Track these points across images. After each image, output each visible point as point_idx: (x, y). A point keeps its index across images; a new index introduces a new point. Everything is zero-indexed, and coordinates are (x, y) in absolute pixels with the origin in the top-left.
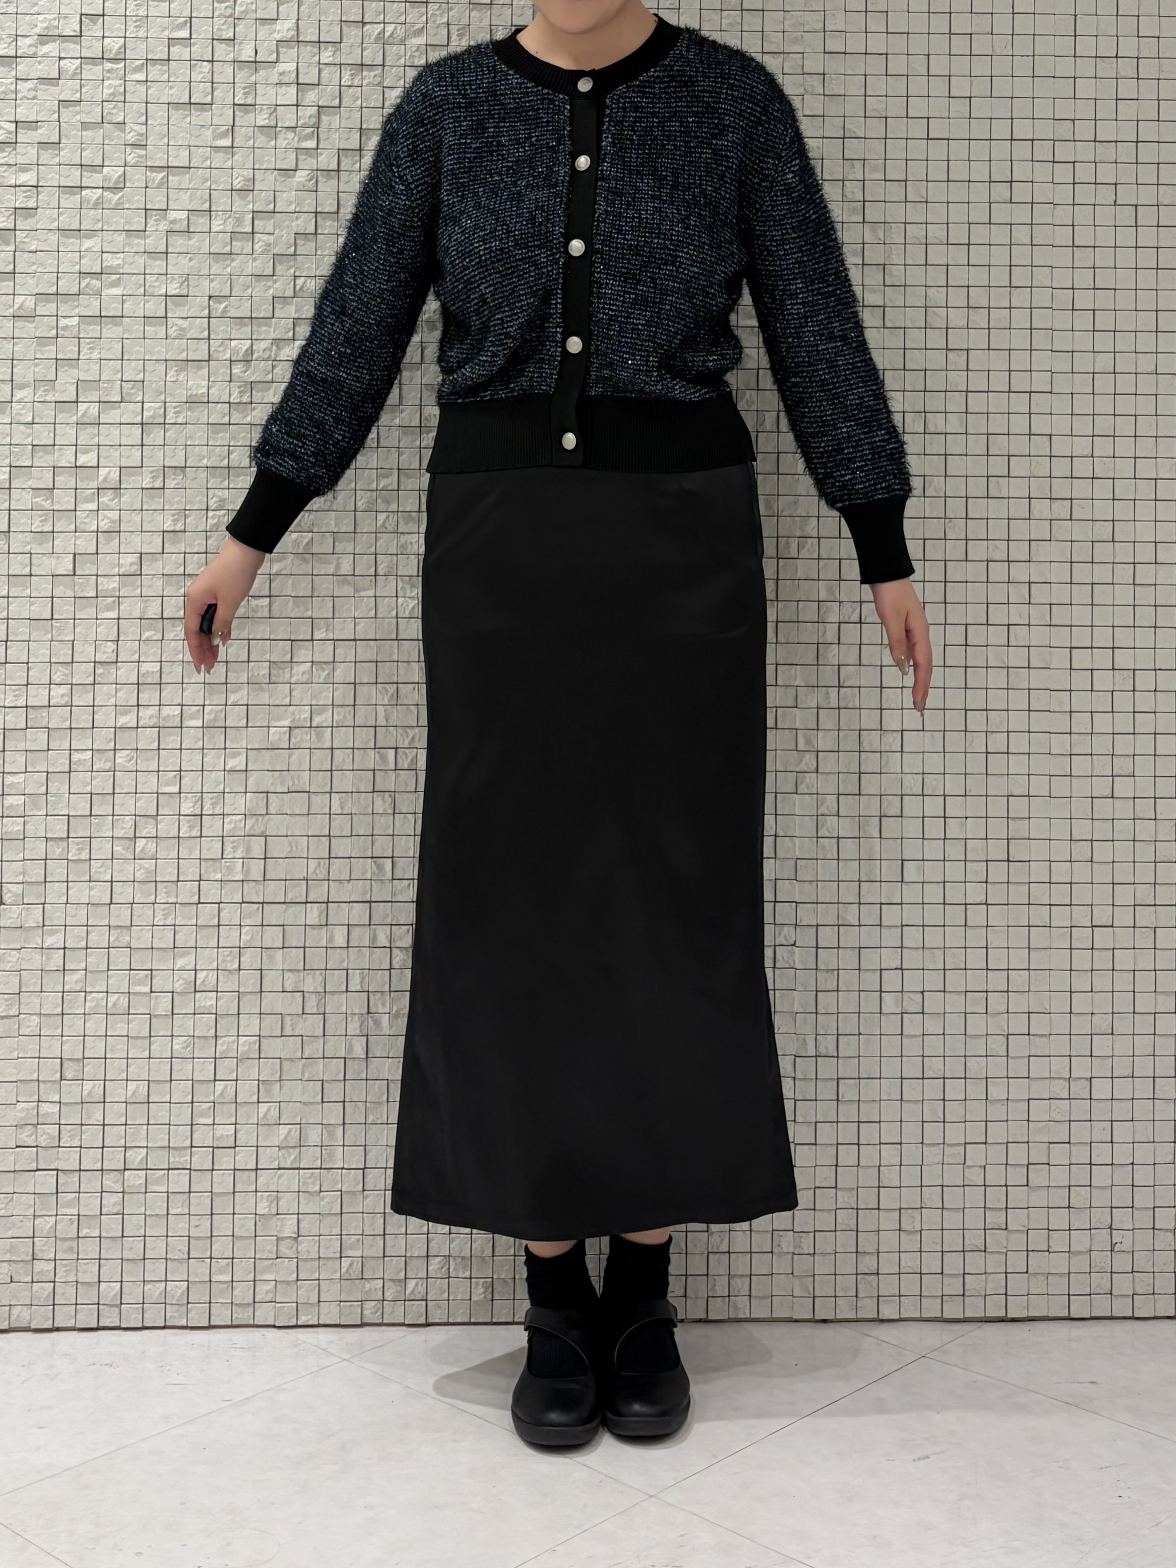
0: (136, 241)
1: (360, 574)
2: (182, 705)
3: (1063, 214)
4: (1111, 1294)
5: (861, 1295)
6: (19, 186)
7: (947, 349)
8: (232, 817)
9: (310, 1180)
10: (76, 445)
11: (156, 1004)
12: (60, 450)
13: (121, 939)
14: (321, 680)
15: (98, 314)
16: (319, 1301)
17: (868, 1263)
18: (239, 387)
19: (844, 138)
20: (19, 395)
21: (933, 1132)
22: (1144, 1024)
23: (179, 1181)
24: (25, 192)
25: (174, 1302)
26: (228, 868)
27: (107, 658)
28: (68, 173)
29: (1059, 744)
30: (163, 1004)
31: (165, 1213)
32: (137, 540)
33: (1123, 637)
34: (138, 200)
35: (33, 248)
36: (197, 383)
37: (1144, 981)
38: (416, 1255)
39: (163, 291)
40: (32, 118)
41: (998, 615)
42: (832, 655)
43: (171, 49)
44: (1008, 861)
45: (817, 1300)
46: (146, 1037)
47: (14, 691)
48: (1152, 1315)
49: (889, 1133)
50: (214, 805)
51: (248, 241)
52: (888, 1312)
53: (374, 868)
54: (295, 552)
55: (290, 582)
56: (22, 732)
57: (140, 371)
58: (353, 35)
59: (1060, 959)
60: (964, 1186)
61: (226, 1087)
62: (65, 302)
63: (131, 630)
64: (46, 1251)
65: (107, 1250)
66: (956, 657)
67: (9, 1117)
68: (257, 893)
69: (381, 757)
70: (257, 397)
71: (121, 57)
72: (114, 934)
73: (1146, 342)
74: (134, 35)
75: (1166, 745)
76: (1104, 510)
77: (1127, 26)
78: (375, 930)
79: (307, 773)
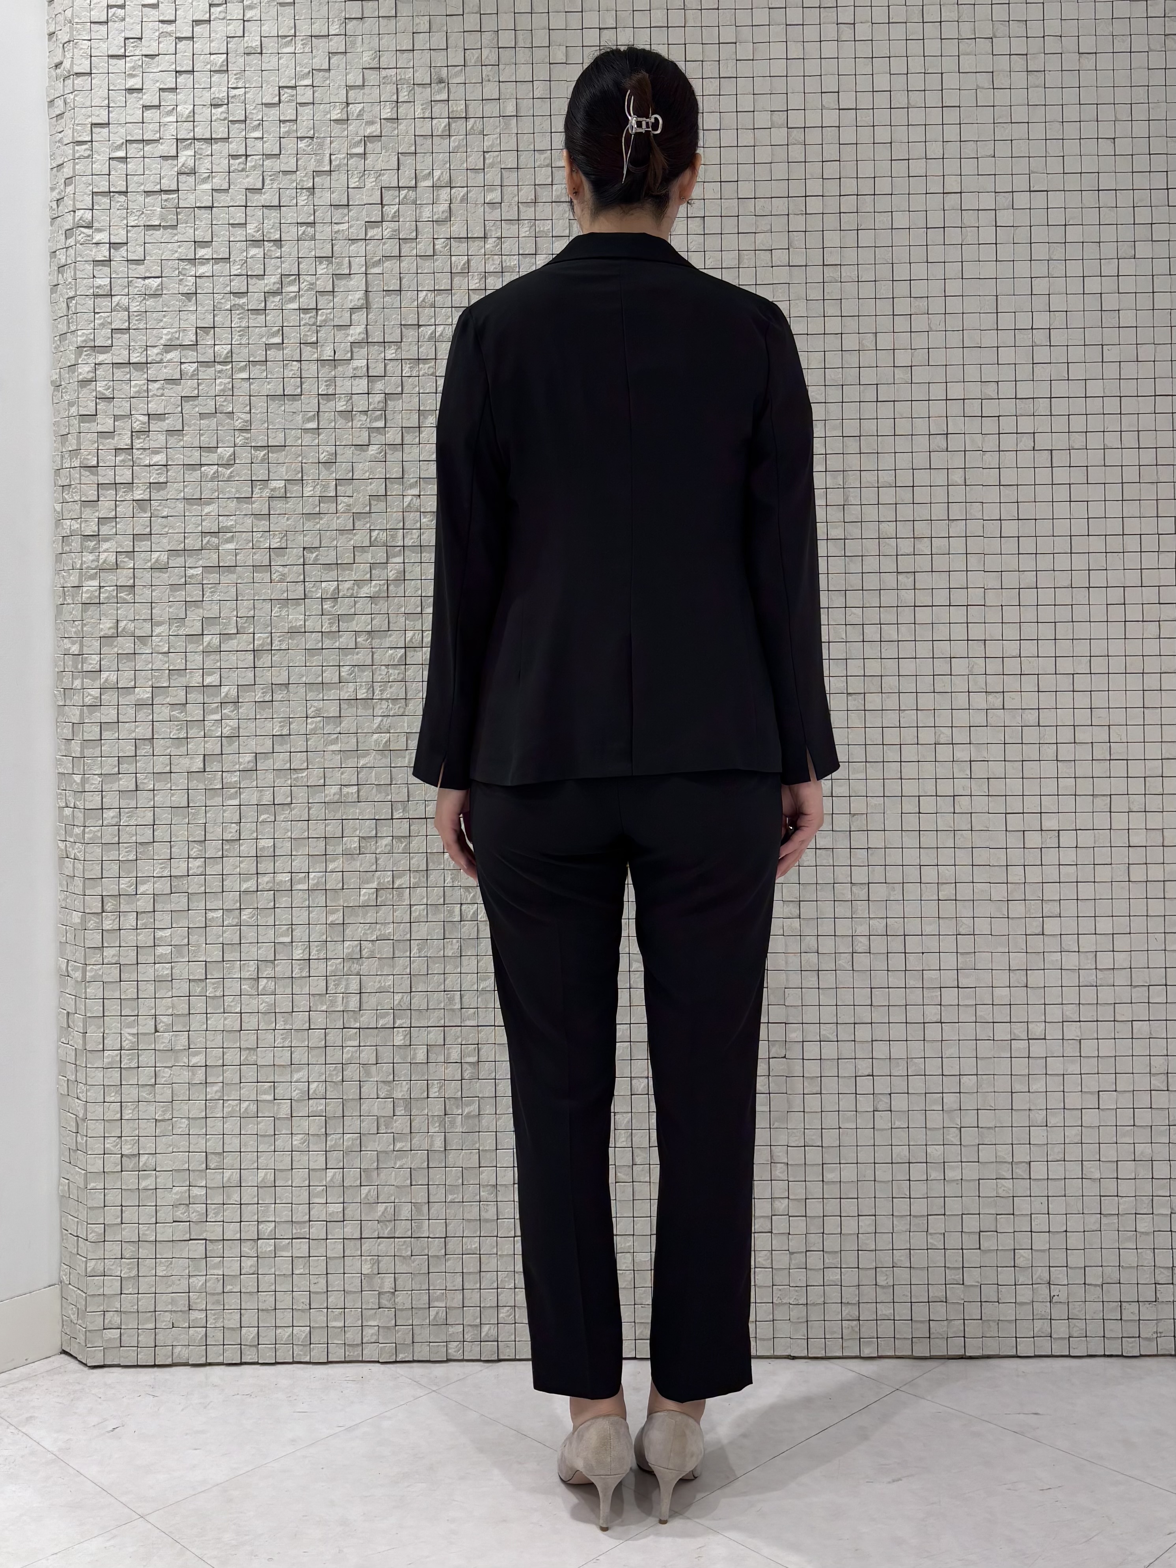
0: (245, 506)
2: (292, 873)
3: (991, 460)
4: (1051, 1337)
5: (845, 1337)
6: (153, 465)
7: (897, 572)
8: (333, 961)
9: (404, 1247)
10: (203, 669)
11: (278, 1109)
12: (190, 673)
13: (249, 1058)
14: (399, 851)
15: (217, 565)
16: (413, 1342)
17: (851, 1311)
21: (901, 1207)
22: (1072, 1118)
23: (301, 1248)
24: (157, 470)
25: (300, 1343)
26: (331, 1001)
27: (232, 837)
28: (190, 454)
29: (999, 892)
30: (284, 1110)
31: (290, 1273)
32: (253, 742)
33: (1049, 804)
34: (245, 474)
35: (165, 514)
37: (1072, 1083)
38: (488, 1305)
39: (267, 545)
40: (161, 411)
41: (945, 788)
43: (268, 352)
44: (958, 987)
45: (810, 1341)
46: (272, 1135)
47: (161, 864)
48: (1086, 1354)
49: (867, 1207)
50: (319, 951)
51: (333, 503)
52: (867, 1351)
53: (447, 1001)
54: (376, 749)
55: (373, 773)
56: (167, 897)
57: (251, 609)
58: (411, 334)
59: (1003, 1067)
60: (927, 1249)
61: (335, 1174)
62: (191, 556)
63: (250, 814)
64: (199, 1303)
65: (246, 1302)
66: (911, 822)
67: (167, 1198)
68: (356, 1021)
69: (449, 911)
70: (343, 626)
71: (228, 360)
72: (244, 1054)
73: (1063, 562)
74: (238, 343)
75: (1086, 891)
76: (1030, 700)
77: (1040, 303)
78: (449, 1049)
79: (392, 925)
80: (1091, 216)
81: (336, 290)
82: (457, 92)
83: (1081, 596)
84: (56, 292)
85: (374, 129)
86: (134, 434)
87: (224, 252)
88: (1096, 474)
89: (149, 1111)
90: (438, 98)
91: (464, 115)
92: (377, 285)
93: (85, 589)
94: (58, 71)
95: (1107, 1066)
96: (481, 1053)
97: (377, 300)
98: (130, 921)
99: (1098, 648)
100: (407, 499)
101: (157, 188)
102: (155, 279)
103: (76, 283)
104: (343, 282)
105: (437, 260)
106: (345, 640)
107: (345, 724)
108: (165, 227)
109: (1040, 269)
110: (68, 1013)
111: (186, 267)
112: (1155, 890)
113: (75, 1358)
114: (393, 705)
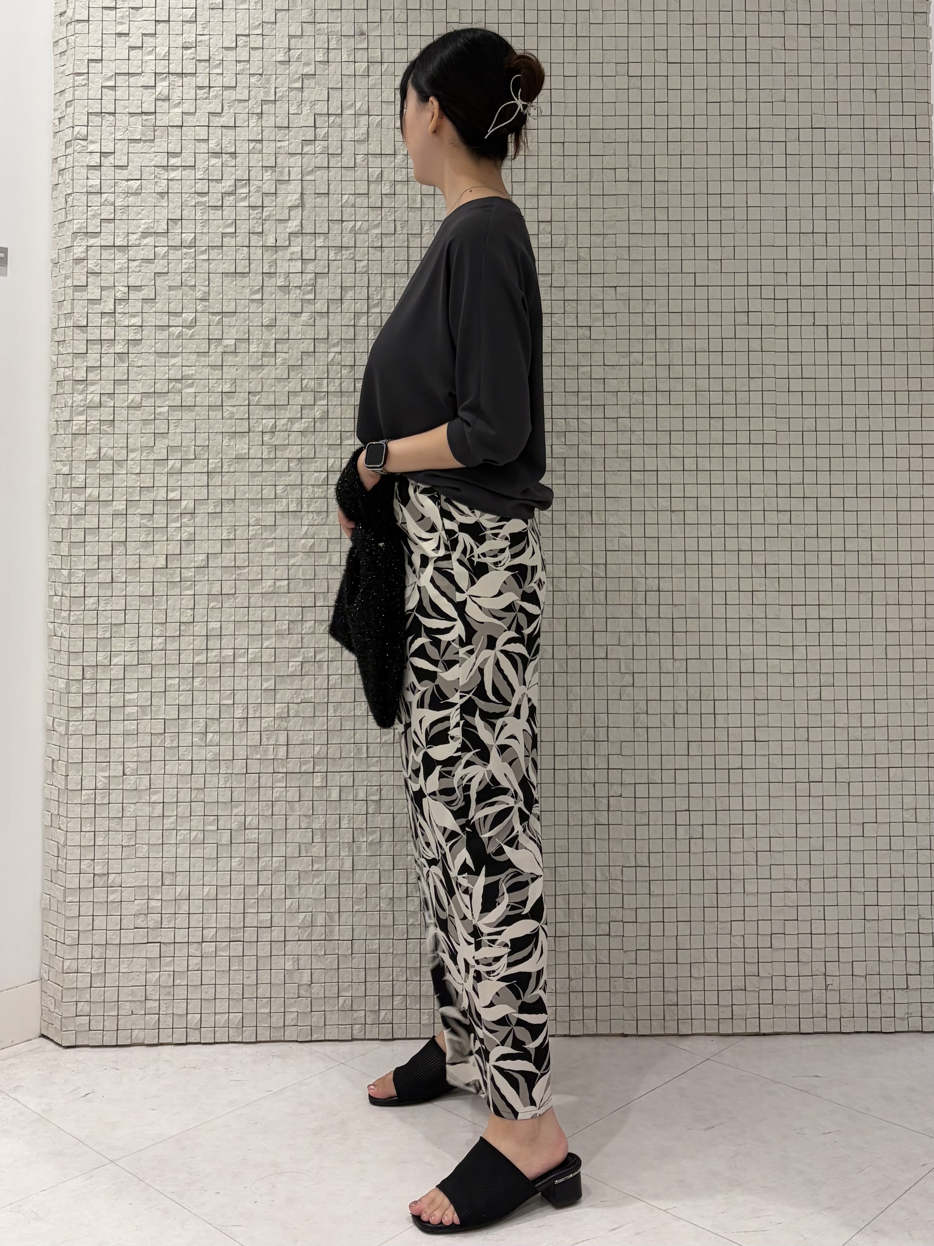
0: (203, 359)
2: (235, 649)
3: (781, 332)
4: (826, 1017)
5: (666, 1018)
6: (131, 326)
7: (710, 418)
8: (266, 719)
9: (319, 948)
10: (167, 487)
11: (221, 837)
12: (157, 490)
13: (198, 796)
14: (321, 632)
15: (180, 405)
16: (325, 1025)
17: (671, 998)
18: (268, 448)
19: (642, 287)
21: (711, 914)
22: (843, 844)
23: (237, 949)
24: (134, 330)
25: (234, 1026)
26: (264, 751)
27: (188, 619)
28: (160, 317)
29: (787, 667)
30: (225, 838)
31: (228, 969)
32: (205, 545)
33: (825, 598)
34: (204, 334)
35: (140, 364)
36: (241, 446)
37: (843, 816)
38: (385, 995)
39: (220, 390)
40: (138, 284)
41: (746, 585)
42: (641, 612)
43: (224, 239)
44: (755, 741)
45: (639, 1022)
46: (214, 858)
47: (130, 641)
48: (853, 1031)
49: (683, 915)
50: (255, 711)
51: (272, 357)
52: (684, 1030)
54: (304, 551)
55: (301, 570)
56: (135, 667)
57: (206, 440)
58: (336, 228)
59: (789, 803)
60: (731, 948)
61: (265, 889)
62: (160, 398)
63: (202, 602)
64: (154, 994)
65: (192, 994)
66: (719, 612)
67: (130, 909)
68: (283, 767)
70: (279, 454)
71: (193, 245)
72: (194, 793)
73: (835, 411)
74: (200, 232)
75: (853, 666)
76: (811, 518)
77: (819, 213)
78: (357, 789)
79: (313, 691)
80: (858, 148)
81: (278, 192)
82: (375, 43)
83: (849, 437)
84: (56, 190)
85: (310, 70)
86: (116, 301)
87: (190, 161)
88: (861, 345)
89: (116, 838)
90: (360, 46)
91: (380, 60)
92: (310, 189)
93: (75, 423)
94: (63, 18)
95: (869, 803)
96: (382, 793)
97: (309, 201)
98: (104, 686)
99: (863, 478)
100: (331, 356)
101: (139, 111)
102: (136, 181)
103: (73, 183)
104: (284, 186)
105: (357, 171)
106: (280, 465)
107: (279, 532)
108: (145, 141)
109: (818, 188)
110: (53, 760)
111: (160, 172)
112: (906, 665)
113: (52, 1040)
114: (318, 516)
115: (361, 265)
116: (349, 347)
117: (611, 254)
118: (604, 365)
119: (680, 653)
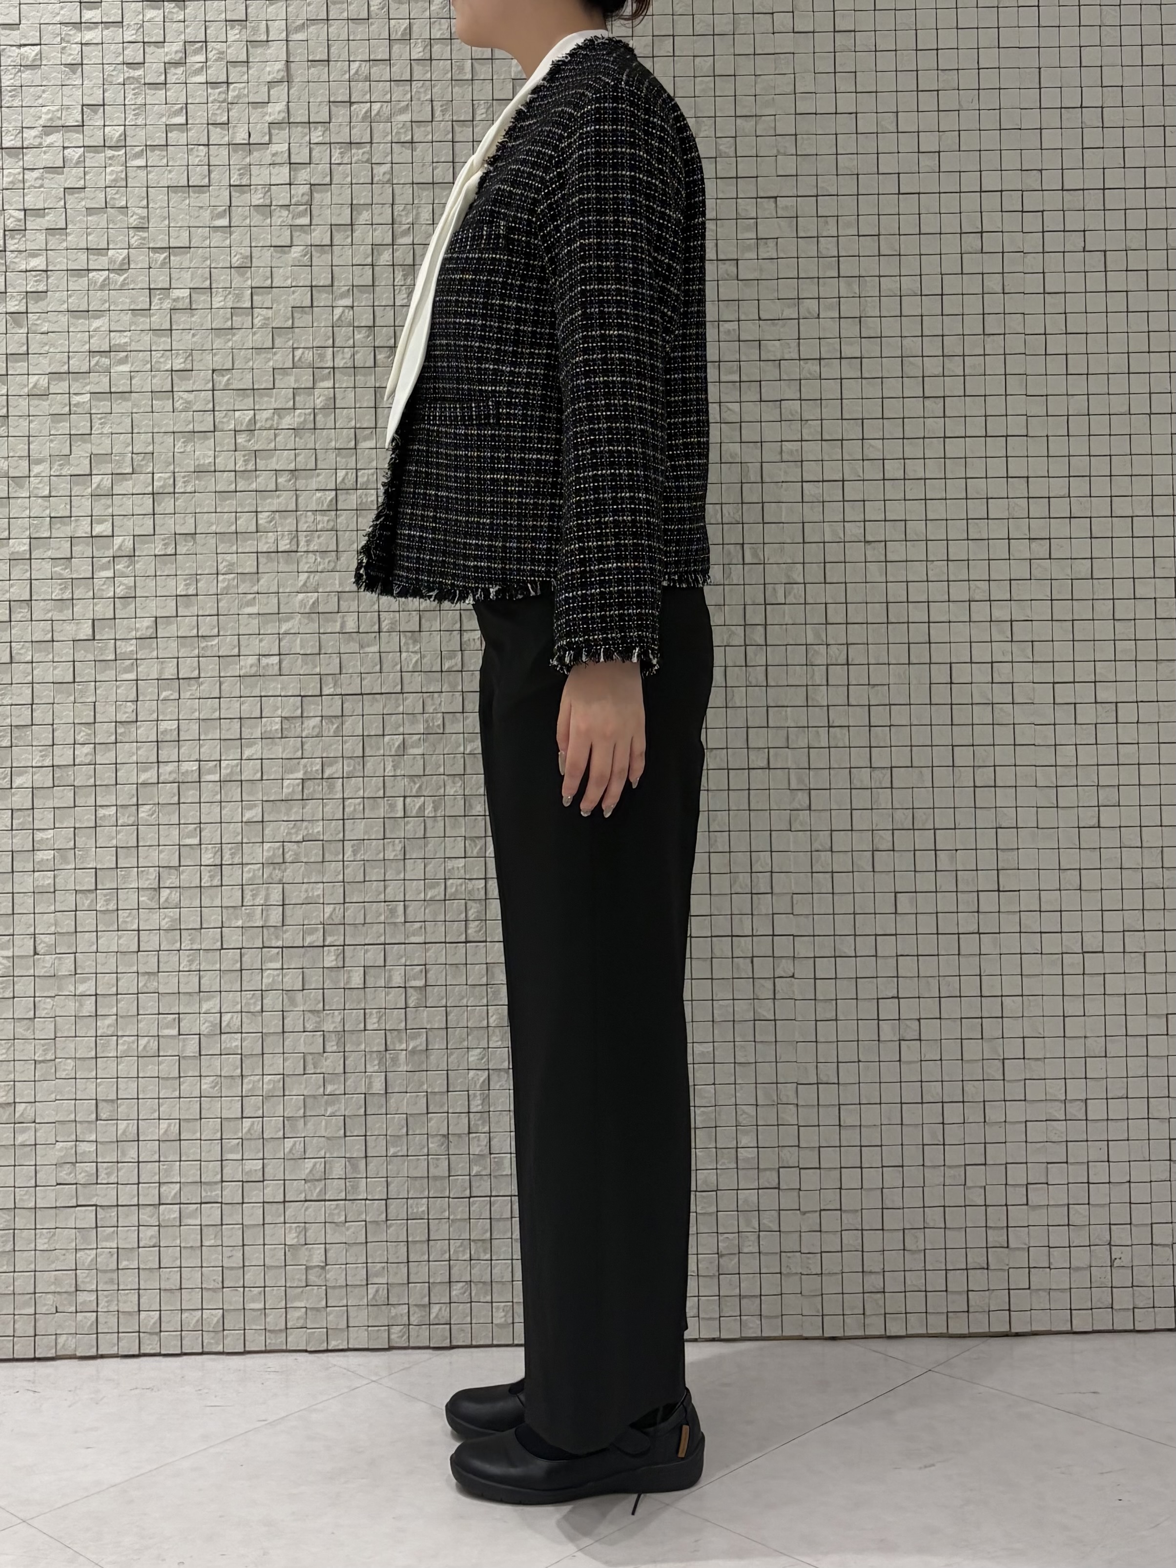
0: (142, 319)
1: (365, 630)
2: (200, 761)
3: (1034, 262)
4: (1112, 1308)
5: (867, 1313)
6: (30, 271)
7: (924, 397)
8: (250, 866)
9: (336, 1211)
10: (92, 516)
11: (184, 1046)
12: (76, 521)
13: (148, 985)
14: (331, 733)
15: (108, 391)
16: (348, 1327)
17: (875, 1282)
19: (817, 196)
20: (36, 469)
21: (934, 1155)
22: (1136, 1046)
23: (212, 1214)
24: (35, 276)
25: (211, 1329)
26: (248, 914)
27: (128, 717)
28: (74, 257)
29: (1045, 777)
30: (191, 1047)
31: (199, 1244)
32: (152, 604)
33: (1104, 671)
34: (142, 281)
35: (45, 329)
36: (203, 453)
37: (1135, 1005)
38: (438, 1281)
39: (168, 367)
40: (40, 205)
41: (981, 653)
42: (820, 696)
43: (169, 135)
44: (999, 891)
45: (826, 1318)
46: (175, 1078)
47: (41, 751)
48: (1153, 1328)
49: (892, 1156)
50: (233, 855)
51: (247, 316)
52: (895, 1329)
53: (387, 913)
54: (302, 611)
55: (299, 640)
56: (49, 791)
57: (150, 444)
58: (341, 113)
59: (1053, 985)
60: (965, 1206)
61: (253, 1124)
62: (77, 380)
63: (149, 690)
64: (89, 1282)
66: (941, 694)
67: (50, 1155)
68: (277, 938)
69: (390, 805)
70: (261, 464)
71: (122, 144)
72: (143, 980)
73: (1119, 384)
74: (133, 123)
75: (1149, 775)
76: (1081, 548)
77: (1091, 77)
78: (390, 971)
79: (321, 823)
81: (251, 60)
83: (1140, 423)
86: (7, 233)
88: (1158, 280)
89: (26, 1050)
92: (301, 54)
96: (429, 975)
97: (300, 73)
99: (1162, 486)
100: (338, 312)
102: (32, 47)
104: (259, 51)
105: (372, 24)
106: (264, 481)
107: (265, 583)
109: (1089, 36)
111: (71, 33)
114: (321, 558)
115: (380, 171)
116: (365, 299)
117: (767, 146)
118: (760, 319)
119: (881, 758)
